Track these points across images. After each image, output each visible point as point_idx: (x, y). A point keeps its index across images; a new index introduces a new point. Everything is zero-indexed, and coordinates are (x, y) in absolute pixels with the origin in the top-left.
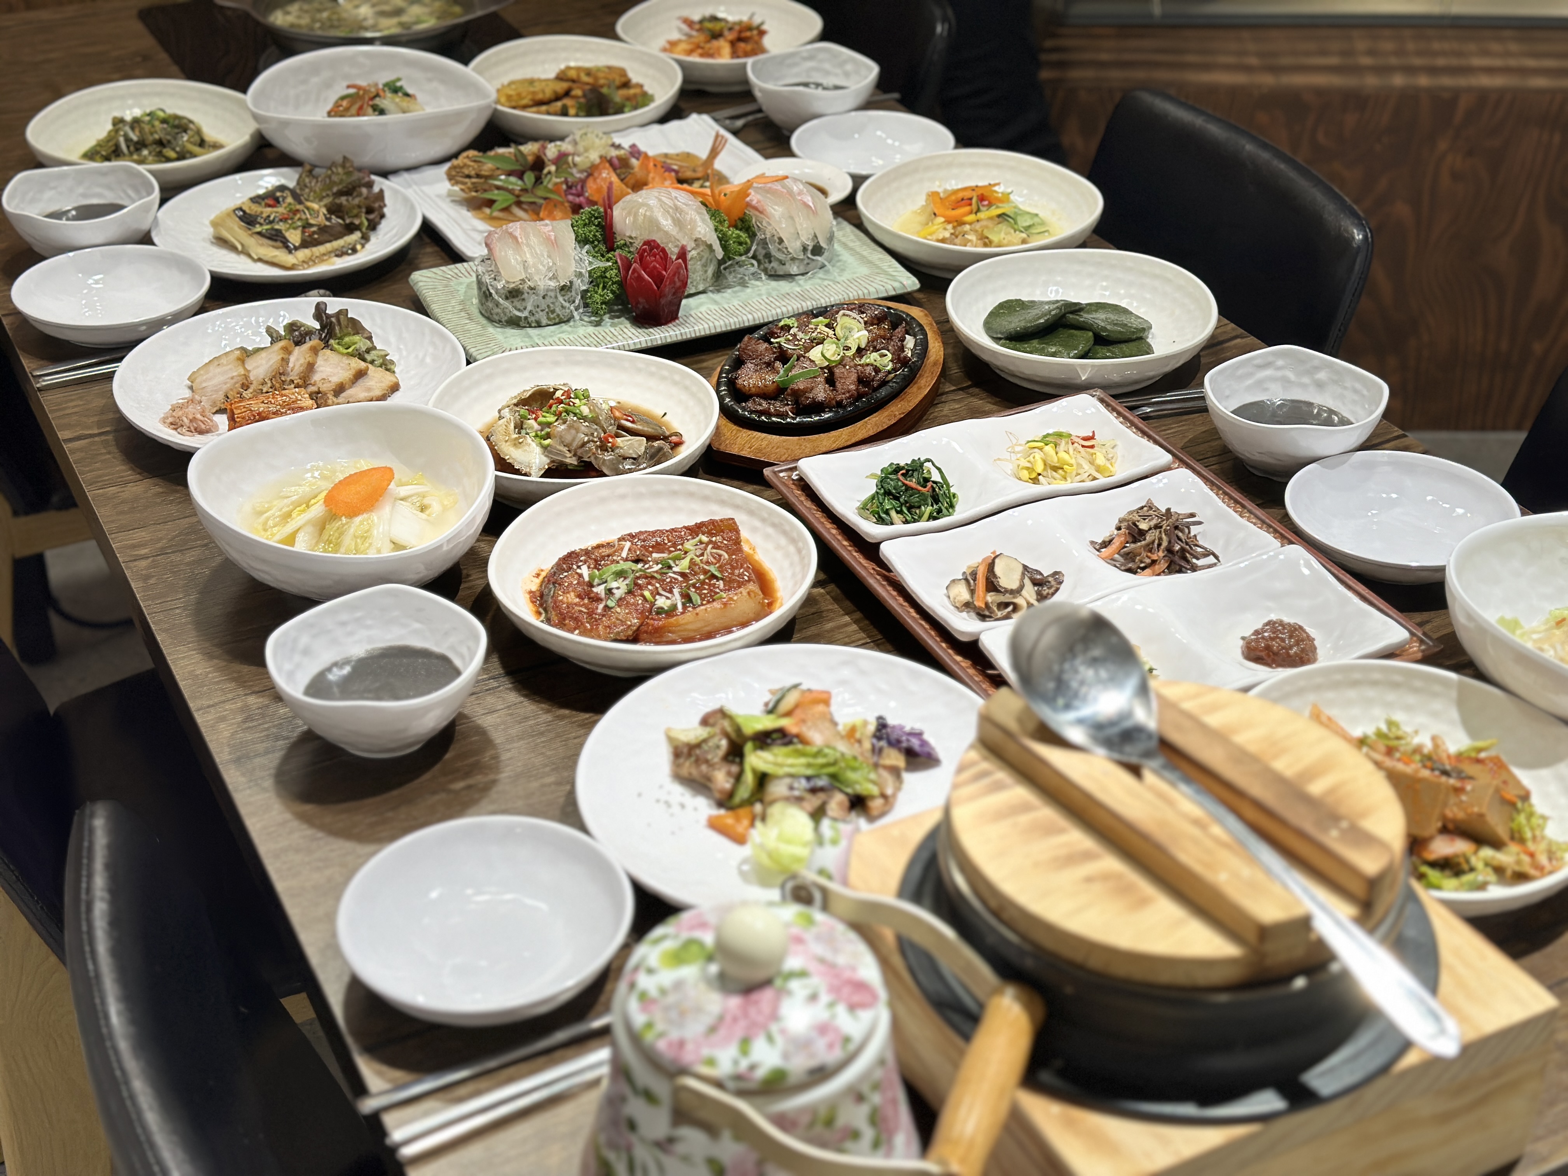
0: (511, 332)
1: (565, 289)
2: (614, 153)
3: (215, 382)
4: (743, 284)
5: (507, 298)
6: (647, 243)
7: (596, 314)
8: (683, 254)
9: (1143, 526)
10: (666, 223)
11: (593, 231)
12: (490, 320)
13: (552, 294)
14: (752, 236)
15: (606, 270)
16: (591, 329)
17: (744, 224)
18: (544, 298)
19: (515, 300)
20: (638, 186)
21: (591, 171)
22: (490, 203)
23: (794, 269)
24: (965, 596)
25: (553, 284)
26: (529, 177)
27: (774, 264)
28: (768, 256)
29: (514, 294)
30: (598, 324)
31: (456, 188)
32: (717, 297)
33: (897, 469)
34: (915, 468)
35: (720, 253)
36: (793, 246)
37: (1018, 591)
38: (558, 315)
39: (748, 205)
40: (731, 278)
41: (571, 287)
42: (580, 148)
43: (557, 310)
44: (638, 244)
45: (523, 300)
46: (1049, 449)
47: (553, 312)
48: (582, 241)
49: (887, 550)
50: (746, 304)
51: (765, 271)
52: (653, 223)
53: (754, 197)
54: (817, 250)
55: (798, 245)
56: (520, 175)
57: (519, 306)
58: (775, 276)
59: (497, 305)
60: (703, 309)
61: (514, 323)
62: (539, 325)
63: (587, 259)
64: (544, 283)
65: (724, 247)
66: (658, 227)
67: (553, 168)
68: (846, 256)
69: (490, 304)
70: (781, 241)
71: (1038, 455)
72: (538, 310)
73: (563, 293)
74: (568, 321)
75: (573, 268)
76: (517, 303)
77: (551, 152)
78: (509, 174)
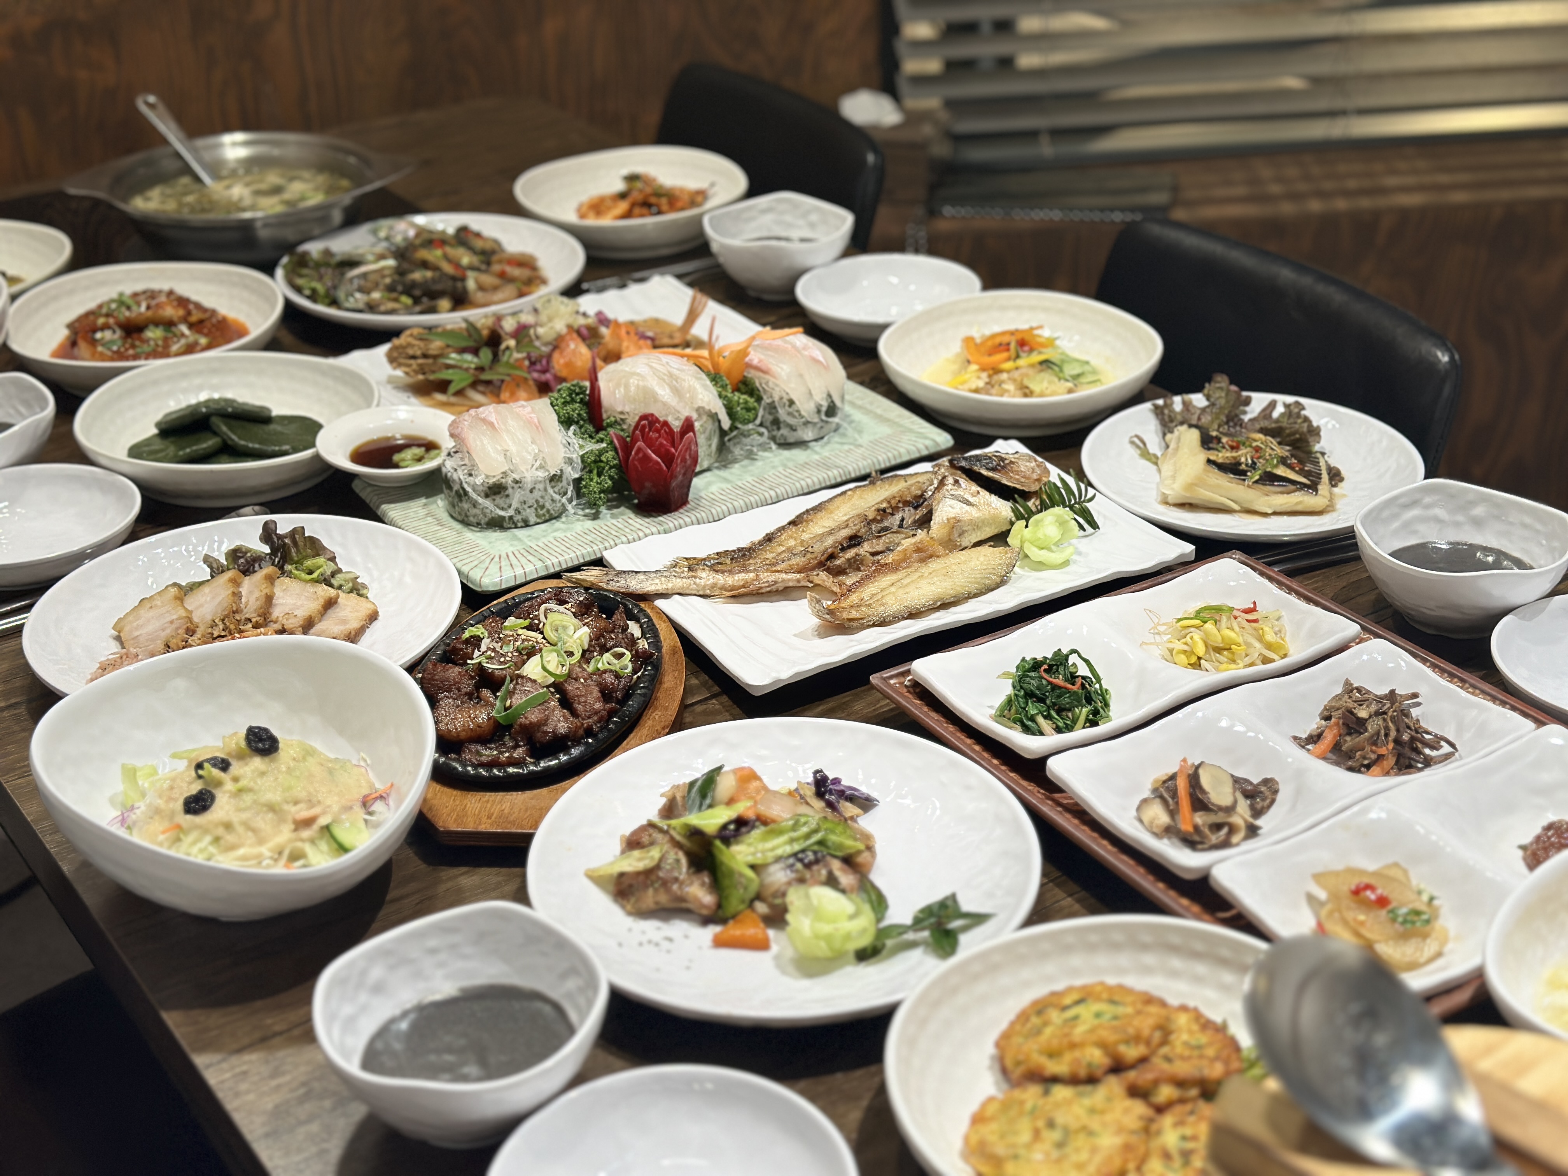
0: (495, 536)
1: (555, 479)
2: (581, 321)
3: (150, 628)
4: (750, 456)
5: (487, 496)
6: (644, 417)
7: (593, 505)
8: (688, 426)
9: (1363, 713)
10: (664, 393)
11: (576, 409)
12: (465, 522)
13: (541, 486)
14: (759, 399)
15: (601, 452)
16: (589, 524)
17: (746, 386)
18: (531, 491)
19: (497, 498)
20: (613, 357)
21: (557, 344)
22: (443, 386)
23: (808, 434)
24: (1163, 818)
25: (542, 474)
26: (486, 354)
27: (784, 431)
28: (776, 423)
29: (496, 490)
30: (595, 517)
31: (399, 373)
32: (723, 473)
33: (1036, 665)
34: (1058, 662)
35: (726, 423)
36: (806, 408)
37: (1230, 810)
38: (548, 511)
39: (749, 366)
40: (737, 451)
41: (561, 476)
42: (543, 317)
43: (547, 505)
44: (632, 420)
45: (508, 496)
46: (1209, 626)
47: (543, 507)
48: (566, 422)
49: (1056, 767)
50: (762, 480)
51: (773, 438)
52: (649, 395)
53: (754, 357)
54: (832, 411)
55: (811, 406)
56: (475, 352)
57: (503, 505)
58: (786, 445)
59: (475, 505)
60: (714, 488)
61: (497, 524)
62: (526, 524)
63: (576, 441)
64: (531, 474)
65: (730, 413)
66: (655, 398)
67: (512, 343)
68: (857, 415)
69: (466, 506)
70: (791, 403)
71: (1197, 636)
72: (526, 507)
73: (553, 484)
74: (557, 517)
75: (561, 453)
76: (499, 500)
77: (509, 325)
78: (462, 351)
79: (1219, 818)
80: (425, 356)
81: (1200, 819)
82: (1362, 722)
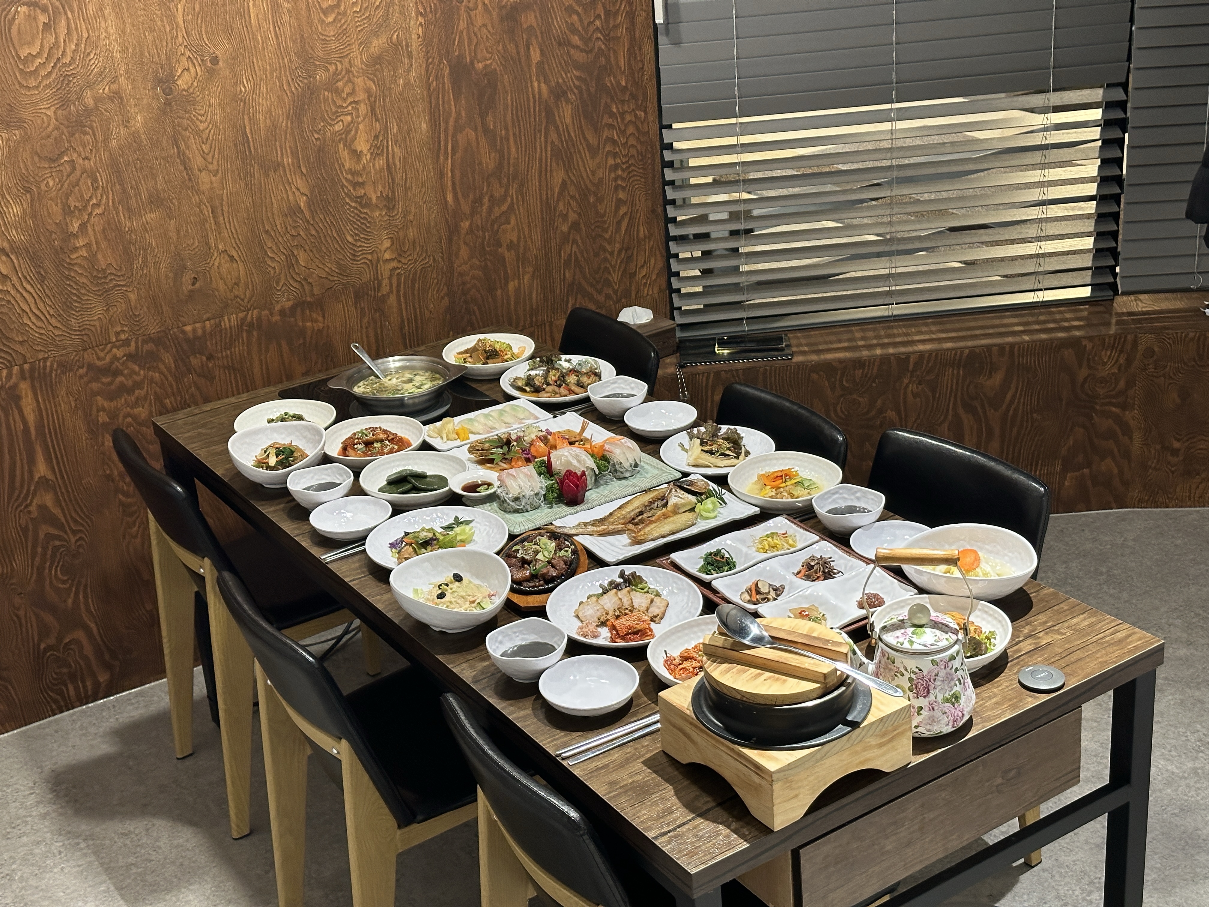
0: (516, 515)
1: (537, 494)
2: (541, 434)
4: (606, 483)
5: (513, 501)
6: (567, 471)
7: (550, 503)
8: (583, 473)
9: (812, 564)
10: (574, 462)
11: (543, 469)
12: (505, 511)
13: (532, 497)
14: (609, 462)
15: (553, 484)
16: (549, 510)
17: (604, 458)
18: (529, 499)
20: (554, 447)
21: (532, 443)
22: (491, 461)
23: (628, 475)
24: (748, 598)
25: (532, 493)
26: (506, 448)
27: (619, 474)
28: (616, 471)
29: (516, 499)
30: (551, 507)
31: (472, 456)
32: (597, 490)
33: (711, 554)
34: (718, 552)
35: (597, 472)
36: (626, 465)
37: (768, 593)
38: (535, 506)
39: (605, 450)
40: (602, 482)
41: (539, 493)
42: (527, 433)
43: (534, 504)
44: (563, 472)
45: (520, 501)
46: (770, 539)
48: (540, 474)
49: (714, 583)
50: (611, 492)
51: (615, 477)
52: (570, 463)
53: (607, 447)
54: (636, 465)
55: (628, 464)
56: (502, 447)
57: (519, 504)
58: (619, 479)
59: (509, 505)
60: (593, 496)
61: (517, 511)
62: (527, 511)
63: (544, 481)
64: (529, 493)
65: (599, 468)
66: (571, 463)
67: (515, 443)
68: (646, 467)
69: (505, 505)
70: (621, 463)
71: (766, 543)
72: (527, 505)
73: (536, 496)
74: (537, 508)
75: (539, 485)
76: (517, 503)
77: (514, 437)
78: (496, 448)
79: (764, 596)
80: (482, 450)
81: (758, 597)
82: (812, 567)
